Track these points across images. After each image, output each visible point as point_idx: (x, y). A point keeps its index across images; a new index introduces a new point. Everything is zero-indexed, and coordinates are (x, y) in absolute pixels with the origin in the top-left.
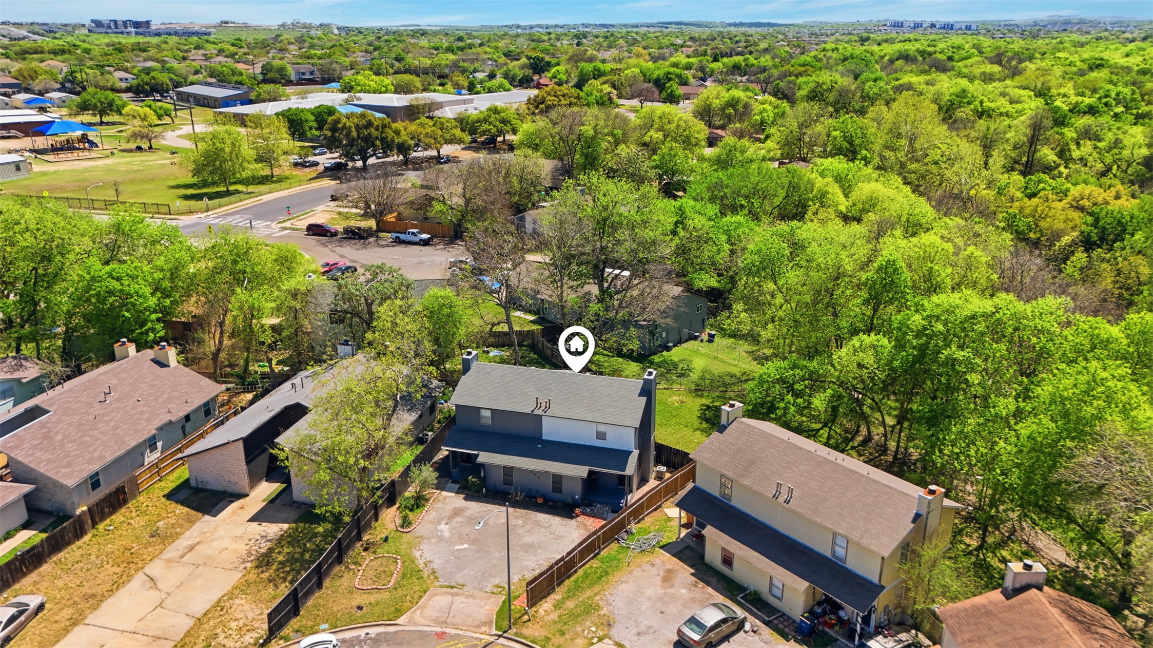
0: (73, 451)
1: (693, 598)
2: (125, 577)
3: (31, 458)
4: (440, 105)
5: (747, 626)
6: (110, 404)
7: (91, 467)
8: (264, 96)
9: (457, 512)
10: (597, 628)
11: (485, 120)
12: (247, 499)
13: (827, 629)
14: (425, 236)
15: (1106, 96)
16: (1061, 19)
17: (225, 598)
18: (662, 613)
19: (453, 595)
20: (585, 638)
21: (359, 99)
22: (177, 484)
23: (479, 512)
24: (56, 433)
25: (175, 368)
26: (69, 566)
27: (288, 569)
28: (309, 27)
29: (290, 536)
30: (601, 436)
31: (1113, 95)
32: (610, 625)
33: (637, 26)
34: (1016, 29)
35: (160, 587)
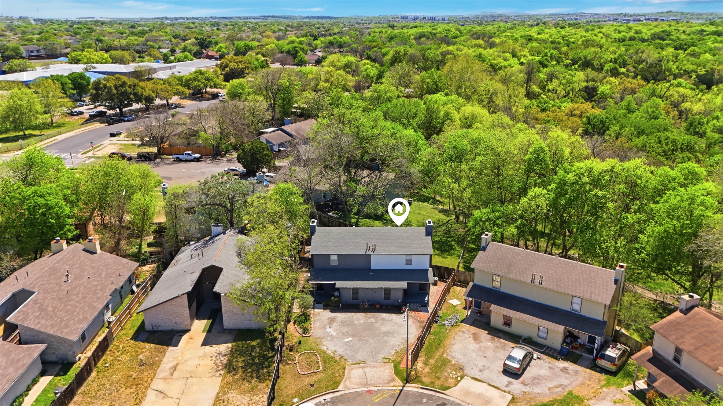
0: (64, 317)
1: (497, 347)
2: (141, 395)
3: (39, 326)
4: (155, 71)
5: (535, 356)
6: (72, 282)
7: (82, 326)
8: (15, 68)
9: (332, 320)
10: (455, 371)
11: (195, 79)
12: (191, 332)
13: (574, 351)
14: (197, 155)
15: (546, 56)
16: (489, 14)
17: (220, 394)
18: (485, 357)
19: (363, 368)
20: (453, 378)
21: (94, 68)
22: (135, 330)
23: (345, 318)
24: (47, 306)
25: (100, 254)
26: (94, 394)
27: (250, 370)
28: (12, 19)
29: (236, 350)
30: (409, 262)
31: (549, 54)
32: (461, 369)
33: (247, 18)
34: (469, 20)
35: (169, 395)
